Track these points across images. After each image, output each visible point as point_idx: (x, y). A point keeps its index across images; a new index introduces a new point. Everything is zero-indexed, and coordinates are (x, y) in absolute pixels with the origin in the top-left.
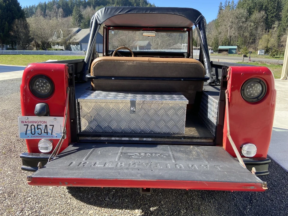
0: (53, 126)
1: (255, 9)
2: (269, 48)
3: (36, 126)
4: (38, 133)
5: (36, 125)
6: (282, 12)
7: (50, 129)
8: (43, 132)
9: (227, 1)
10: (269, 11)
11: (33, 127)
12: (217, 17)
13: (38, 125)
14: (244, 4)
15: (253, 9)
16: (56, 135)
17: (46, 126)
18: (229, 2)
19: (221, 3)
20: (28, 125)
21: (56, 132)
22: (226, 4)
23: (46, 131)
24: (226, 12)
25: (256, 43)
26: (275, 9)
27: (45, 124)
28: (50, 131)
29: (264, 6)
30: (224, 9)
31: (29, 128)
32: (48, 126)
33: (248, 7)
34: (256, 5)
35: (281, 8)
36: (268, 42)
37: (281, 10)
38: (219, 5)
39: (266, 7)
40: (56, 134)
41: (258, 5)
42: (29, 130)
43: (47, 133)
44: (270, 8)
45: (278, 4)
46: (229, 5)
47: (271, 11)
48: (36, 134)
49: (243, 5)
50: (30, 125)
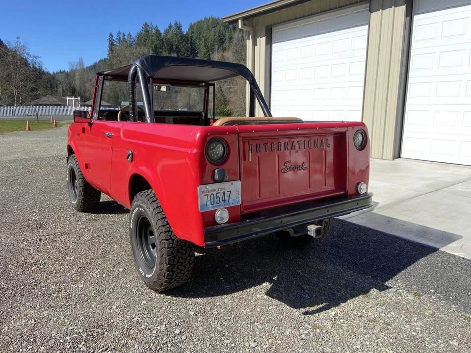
0: (230, 191)
1: (162, 49)
2: (192, 105)
3: (215, 195)
4: (217, 203)
5: (214, 193)
6: (197, 56)
7: (227, 196)
8: (221, 200)
9: (119, 33)
10: (182, 53)
11: (212, 196)
12: (107, 56)
13: (217, 193)
14: (146, 40)
15: (160, 49)
16: (232, 202)
17: (224, 192)
18: (124, 35)
19: (111, 35)
20: (208, 195)
21: (233, 198)
22: (120, 38)
23: (223, 199)
24: (122, 49)
25: (173, 98)
26: (188, 51)
27: (223, 191)
28: (227, 198)
29: (174, 47)
30: (118, 45)
31: (209, 199)
32: (226, 193)
33: (153, 46)
34: (163, 43)
35: (195, 50)
36: (189, 98)
37: (196, 54)
38: (108, 37)
39: (177, 47)
40: (233, 200)
41: (167, 44)
42: (209, 201)
43: (225, 200)
44: (183, 50)
45: (191, 45)
46: (124, 39)
47: (185, 53)
48: (215, 204)
49: (145, 42)
50: (210, 194)
